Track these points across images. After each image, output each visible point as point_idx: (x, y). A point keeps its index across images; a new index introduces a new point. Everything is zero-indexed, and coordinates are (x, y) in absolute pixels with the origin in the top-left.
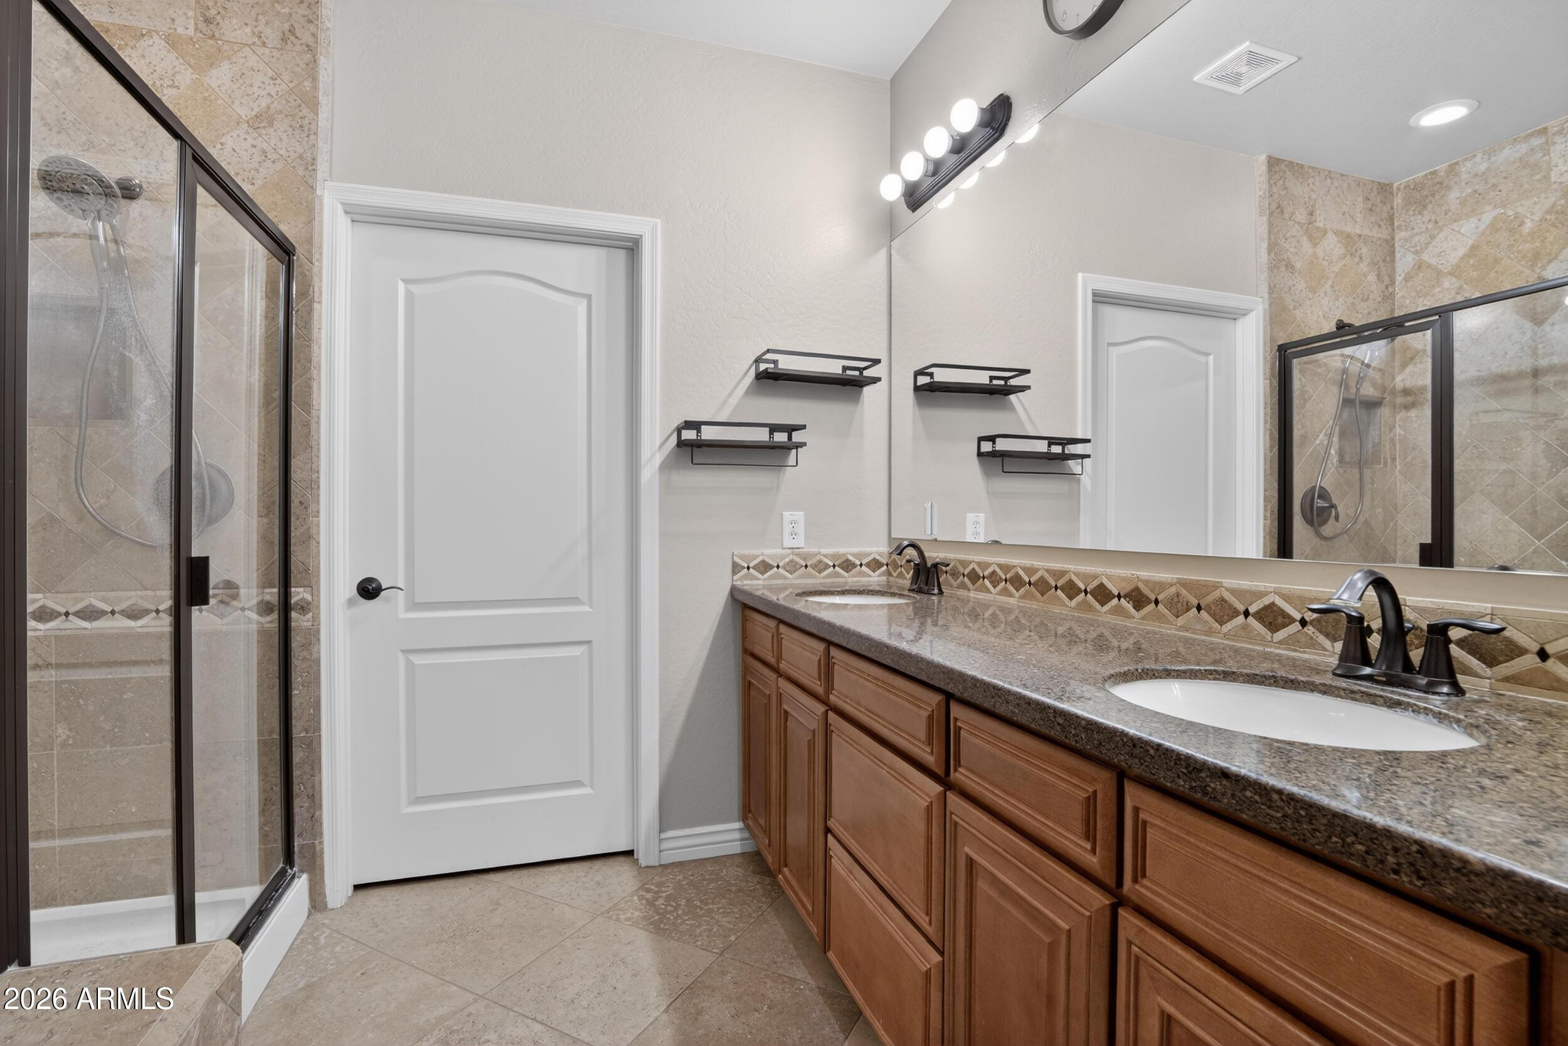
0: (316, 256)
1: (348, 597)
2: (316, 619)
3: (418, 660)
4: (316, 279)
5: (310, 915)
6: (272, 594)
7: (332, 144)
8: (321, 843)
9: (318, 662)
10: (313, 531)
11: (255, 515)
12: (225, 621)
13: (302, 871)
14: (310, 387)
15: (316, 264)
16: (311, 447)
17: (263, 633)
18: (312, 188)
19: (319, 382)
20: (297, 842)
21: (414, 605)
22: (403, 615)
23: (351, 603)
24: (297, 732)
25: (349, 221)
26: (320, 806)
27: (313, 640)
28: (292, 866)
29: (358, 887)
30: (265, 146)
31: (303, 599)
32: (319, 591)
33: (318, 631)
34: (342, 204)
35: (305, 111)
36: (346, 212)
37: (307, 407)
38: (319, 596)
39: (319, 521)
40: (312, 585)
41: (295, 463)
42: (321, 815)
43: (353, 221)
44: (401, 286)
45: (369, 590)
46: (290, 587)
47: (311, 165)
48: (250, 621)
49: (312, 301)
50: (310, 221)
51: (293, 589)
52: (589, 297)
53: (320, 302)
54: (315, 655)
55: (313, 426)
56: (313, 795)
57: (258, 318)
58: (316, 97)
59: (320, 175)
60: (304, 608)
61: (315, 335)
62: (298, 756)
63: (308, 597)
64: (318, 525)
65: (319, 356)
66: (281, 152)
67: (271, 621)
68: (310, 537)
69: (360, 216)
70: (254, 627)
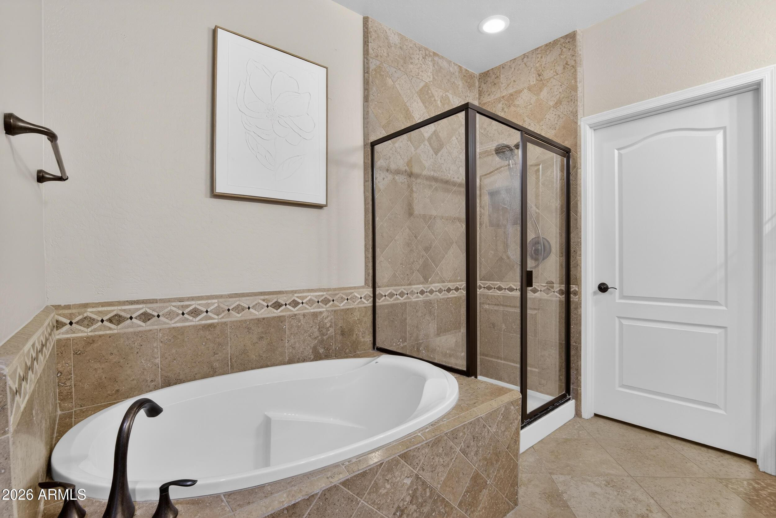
0: (578, 150)
1: (593, 291)
2: (580, 298)
3: (625, 322)
4: (578, 159)
5: (575, 416)
6: (563, 287)
7: (584, 102)
8: (581, 390)
9: (580, 316)
10: (579, 262)
11: (558, 256)
12: (548, 295)
13: (573, 398)
14: (577, 204)
15: (578, 153)
16: (578, 229)
17: (560, 301)
18: (576, 123)
19: (581, 202)
20: (572, 386)
21: (623, 297)
22: (618, 301)
23: (595, 293)
24: (573, 343)
25: (593, 131)
26: (580, 375)
27: (579, 306)
28: (569, 395)
29: (596, 415)
30: (559, 113)
31: (575, 290)
32: (581, 287)
33: (581, 303)
34: (588, 125)
35: (572, 92)
36: (591, 128)
37: (576, 212)
38: (581, 289)
39: (581, 258)
40: (578, 284)
41: (572, 235)
42: (581, 378)
43: (594, 130)
44: (616, 152)
45: (603, 288)
46: (570, 285)
47: (575, 114)
48: (557, 296)
49: (577, 169)
50: (576, 137)
51: (571, 286)
52: (724, 128)
53: (580, 169)
54: (579, 313)
55: (578, 220)
56: (578, 369)
57: (558, 180)
58: (576, 86)
59: (579, 116)
60: (576, 293)
61: (579, 182)
62: (572, 352)
63: (577, 289)
64: (581, 260)
65: (581, 190)
66: (565, 113)
67: (563, 298)
68: (578, 265)
69: (595, 127)
70: (558, 299)
